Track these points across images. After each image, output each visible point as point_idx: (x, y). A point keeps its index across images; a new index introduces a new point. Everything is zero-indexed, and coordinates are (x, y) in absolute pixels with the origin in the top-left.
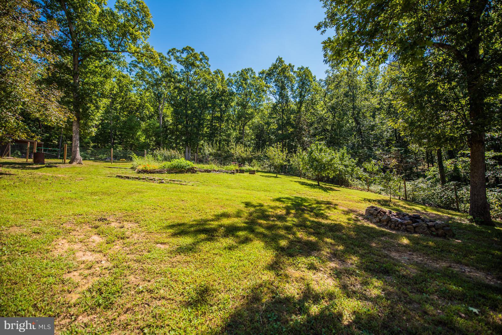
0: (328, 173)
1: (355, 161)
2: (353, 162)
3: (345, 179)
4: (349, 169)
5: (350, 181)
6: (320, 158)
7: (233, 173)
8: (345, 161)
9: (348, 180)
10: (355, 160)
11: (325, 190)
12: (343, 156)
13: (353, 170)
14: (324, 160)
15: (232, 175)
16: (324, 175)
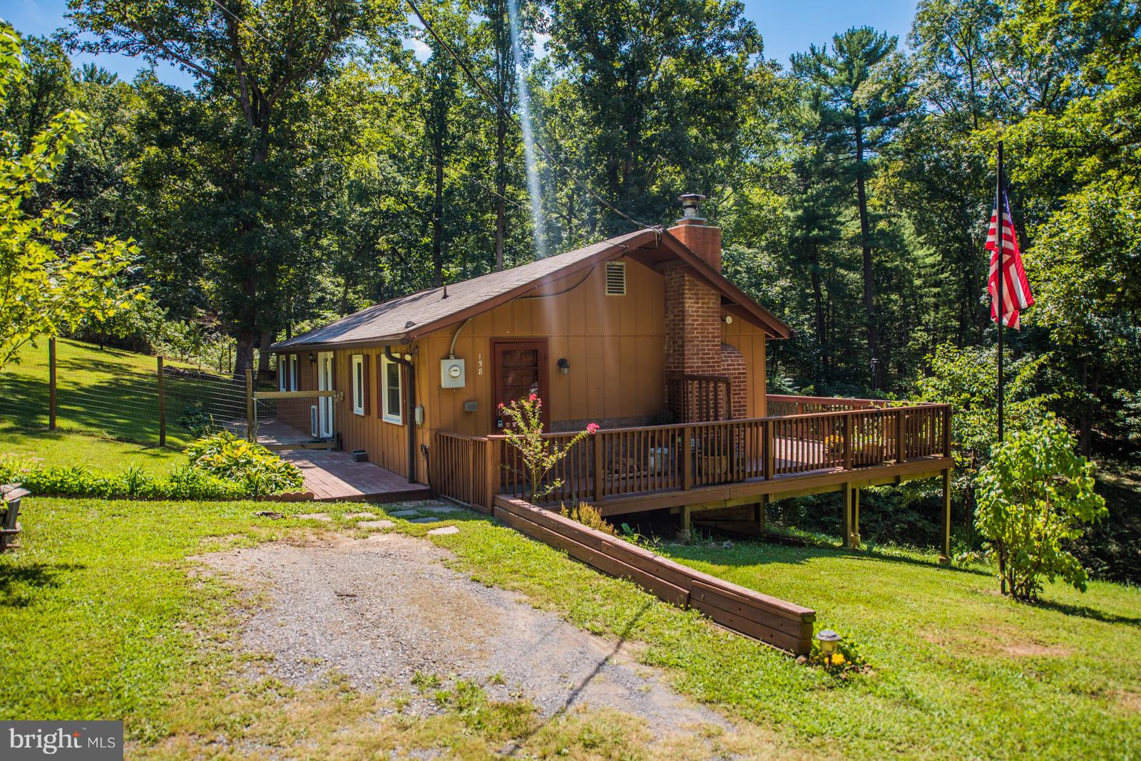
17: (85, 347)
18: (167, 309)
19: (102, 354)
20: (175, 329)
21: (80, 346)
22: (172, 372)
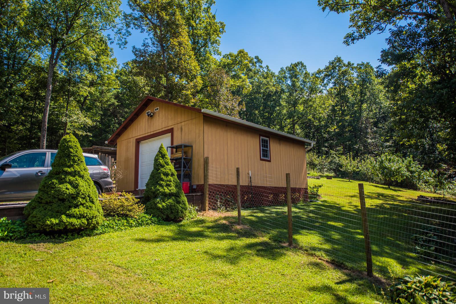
0: (397, 178)
1: (421, 168)
2: (419, 168)
3: (414, 183)
4: (416, 174)
5: (418, 185)
6: (389, 166)
7: (318, 178)
8: (412, 168)
9: (416, 184)
10: (421, 166)
11: (395, 190)
12: (410, 163)
13: (419, 175)
14: (393, 169)
15: (318, 180)
16: (393, 180)
17: (380, 187)
18: (423, 165)
19: (389, 190)
20: (428, 175)
21: (379, 187)
22: (422, 199)
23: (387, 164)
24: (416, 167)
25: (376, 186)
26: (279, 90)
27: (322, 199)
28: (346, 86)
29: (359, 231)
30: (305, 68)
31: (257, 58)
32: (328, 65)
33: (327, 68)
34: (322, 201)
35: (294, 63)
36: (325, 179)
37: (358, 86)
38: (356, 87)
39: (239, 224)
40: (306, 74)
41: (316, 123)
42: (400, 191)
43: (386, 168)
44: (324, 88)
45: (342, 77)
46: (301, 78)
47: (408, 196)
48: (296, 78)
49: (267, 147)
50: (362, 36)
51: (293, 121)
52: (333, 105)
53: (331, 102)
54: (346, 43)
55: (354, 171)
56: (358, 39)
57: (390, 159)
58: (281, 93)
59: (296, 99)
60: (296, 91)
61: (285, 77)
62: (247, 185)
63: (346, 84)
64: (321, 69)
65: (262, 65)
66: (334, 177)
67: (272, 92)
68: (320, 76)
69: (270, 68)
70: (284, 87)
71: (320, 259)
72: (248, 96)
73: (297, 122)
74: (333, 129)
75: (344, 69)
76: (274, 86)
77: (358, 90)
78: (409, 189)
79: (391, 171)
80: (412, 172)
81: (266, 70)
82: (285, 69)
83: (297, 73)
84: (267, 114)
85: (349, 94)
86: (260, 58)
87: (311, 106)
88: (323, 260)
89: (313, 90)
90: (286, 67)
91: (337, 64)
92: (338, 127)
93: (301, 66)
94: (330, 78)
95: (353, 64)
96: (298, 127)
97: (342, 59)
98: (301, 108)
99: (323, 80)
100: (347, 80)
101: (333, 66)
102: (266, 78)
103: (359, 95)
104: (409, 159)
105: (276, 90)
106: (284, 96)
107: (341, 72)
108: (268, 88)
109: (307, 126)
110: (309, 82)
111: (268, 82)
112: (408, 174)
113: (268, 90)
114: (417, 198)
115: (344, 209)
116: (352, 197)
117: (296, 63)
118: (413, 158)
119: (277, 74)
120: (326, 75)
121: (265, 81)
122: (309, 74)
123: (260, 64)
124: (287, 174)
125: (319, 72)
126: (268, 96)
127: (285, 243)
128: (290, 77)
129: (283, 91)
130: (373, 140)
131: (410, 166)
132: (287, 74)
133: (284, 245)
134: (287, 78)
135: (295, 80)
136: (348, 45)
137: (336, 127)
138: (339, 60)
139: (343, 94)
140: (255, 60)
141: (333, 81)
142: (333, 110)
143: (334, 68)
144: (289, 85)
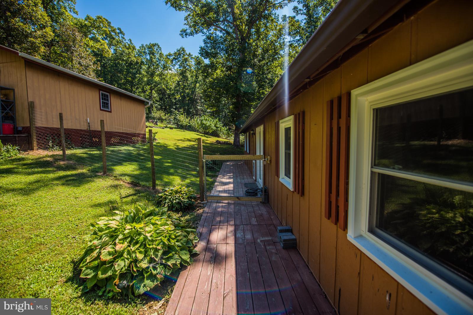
0: (209, 130)
1: (222, 125)
3: (217, 134)
4: (219, 129)
6: (206, 123)
7: (164, 128)
9: (219, 134)
11: (207, 137)
12: (217, 122)
14: (207, 125)
15: (164, 130)
16: (207, 131)
21: (199, 135)
22: (218, 142)
23: (204, 122)
24: (220, 125)
25: (198, 135)
26: (139, 61)
27: (157, 142)
28: (186, 69)
29: (169, 161)
30: (160, 50)
31: (119, 29)
32: (176, 51)
33: (175, 53)
34: (156, 143)
35: (152, 43)
36: (168, 129)
37: (195, 71)
38: (193, 72)
39: (63, 161)
40: (160, 54)
41: (168, 92)
42: (210, 137)
43: (204, 124)
44: (173, 67)
45: (184, 62)
46: (157, 56)
47: (211, 141)
48: (153, 55)
49: (108, 100)
50: (192, 34)
51: (151, 87)
52: (178, 81)
53: (177, 78)
54: (181, 35)
55: (187, 125)
56: (189, 35)
57: (206, 119)
58: (141, 64)
59: (153, 72)
60: (153, 65)
61: (144, 52)
62: (85, 129)
63: (187, 68)
64: (171, 53)
65: (124, 37)
66: (175, 128)
67: (133, 62)
68: (170, 58)
69: (133, 42)
70: (144, 61)
71: (124, 182)
72: (112, 60)
73: (154, 88)
74: (178, 97)
75: (186, 57)
76: (135, 57)
77: (194, 74)
78: (215, 137)
79: (206, 126)
80: (217, 128)
81: (129, 43)
82: (145, 46)
83: (154, 52)
84: (130, 79)
85: (188, 75)
86: (122, 30)
87: (164, 79)
88: (126, 182)
89: (165, 67)
90: (146, 44)
91: (182, 52)
92: (181, 96)
93: (157, 47)
94: (177, 61)
95: (192, 55)
96: (154, 92)
97: (185, 49)
98: (157, 79)
99: (172, 61)
100: (187, 65)
101: (179, 53)
102: (128, 49)
103: (194, 77)
104: (217, 120)
105: (137, 61)
106: (143, 67)
107: (184, 58)
108: (129, 58)
109: (162, 92)
110: (163, 60)
111: (130, 53)
112: (214, 128)
113: (130, 60)
114: (215, 141)
115: (169, 147)
116: (179, 140)
117: (153, 44)
118: (218, 119)
119: (137, 48)
120: (174, 58)
121: (127, 51)
122: (163, 55)
123: (123, 36)
124: (101, 120)
125: (170, 55)
126: (130, 64)
127: (101, 173)
128: (148, 53)
129: (142, 63)
130: (201, 107)
131: (217, 124)
132: (146, 51)
133: (99, 174)
134: (147, 54)
135: (152, 56)
136: (183, 37)
137: (179, 96)
138: (183, 50)
139: (185, 74)
140: (118, 31)
141: (179, 64)
142: (178, 84)
143: (179, 54)
144: (148, 59)
